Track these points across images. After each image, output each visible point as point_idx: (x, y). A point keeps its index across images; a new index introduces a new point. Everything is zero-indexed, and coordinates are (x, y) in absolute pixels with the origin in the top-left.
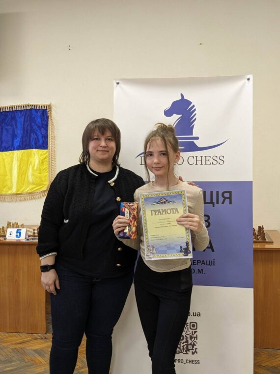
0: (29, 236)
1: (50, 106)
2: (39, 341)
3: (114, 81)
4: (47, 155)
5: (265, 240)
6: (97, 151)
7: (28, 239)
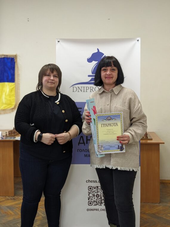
0: (3, 136)
1: (16, 56)
2: (10, 201)
3: (56, 40)
4: (14, 86)
5: (148, 138)
6: (48, 82)
7: (2, 138)
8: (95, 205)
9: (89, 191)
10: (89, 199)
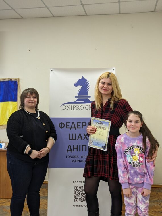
1: (19, 79)
3: (50, 69)
4: (17, 104)
8: (80, 202)
9: (76, 190)
10: (75, 197)
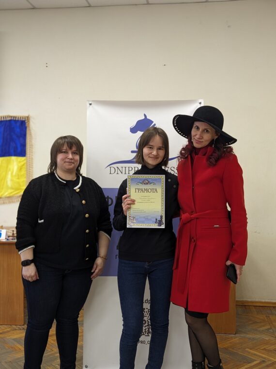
0: (9, 237)
1: (28, 117)
2: (18, 331)
4: (25, 162)
6: (65, 162)
7: (7, 240)
